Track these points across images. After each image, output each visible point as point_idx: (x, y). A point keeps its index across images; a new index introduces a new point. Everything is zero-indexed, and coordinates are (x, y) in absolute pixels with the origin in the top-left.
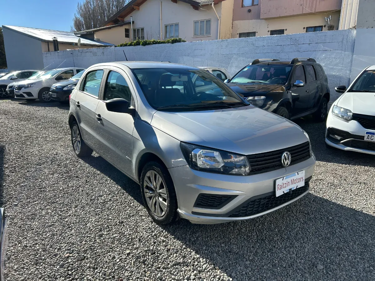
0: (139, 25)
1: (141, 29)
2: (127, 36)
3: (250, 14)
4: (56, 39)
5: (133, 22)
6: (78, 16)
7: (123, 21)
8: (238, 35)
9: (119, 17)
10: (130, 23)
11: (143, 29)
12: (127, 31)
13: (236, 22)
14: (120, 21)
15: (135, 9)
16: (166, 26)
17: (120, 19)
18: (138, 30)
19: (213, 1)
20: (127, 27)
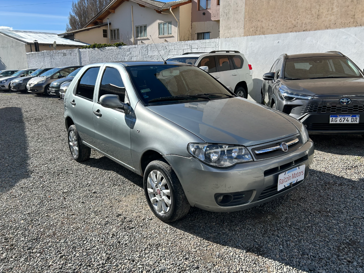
0: (115, 26)
1: (117, 30)
2: (105, 35)
3: (204, 16)
4: (37, 42)
5: (110, 24)
6: (73, 14)
7: (102, 23)
8: (197, 34)
9: (98, 19)
10: (107, 24)
11: (118, 30)
12: (105, 32)
13: (194, 23)
14: (99, 23)
15: (111, 13)
16: (137, 27)
17: (98, 21)
18: (115, 31)
19: (171, 7)
20: (104, 28)
